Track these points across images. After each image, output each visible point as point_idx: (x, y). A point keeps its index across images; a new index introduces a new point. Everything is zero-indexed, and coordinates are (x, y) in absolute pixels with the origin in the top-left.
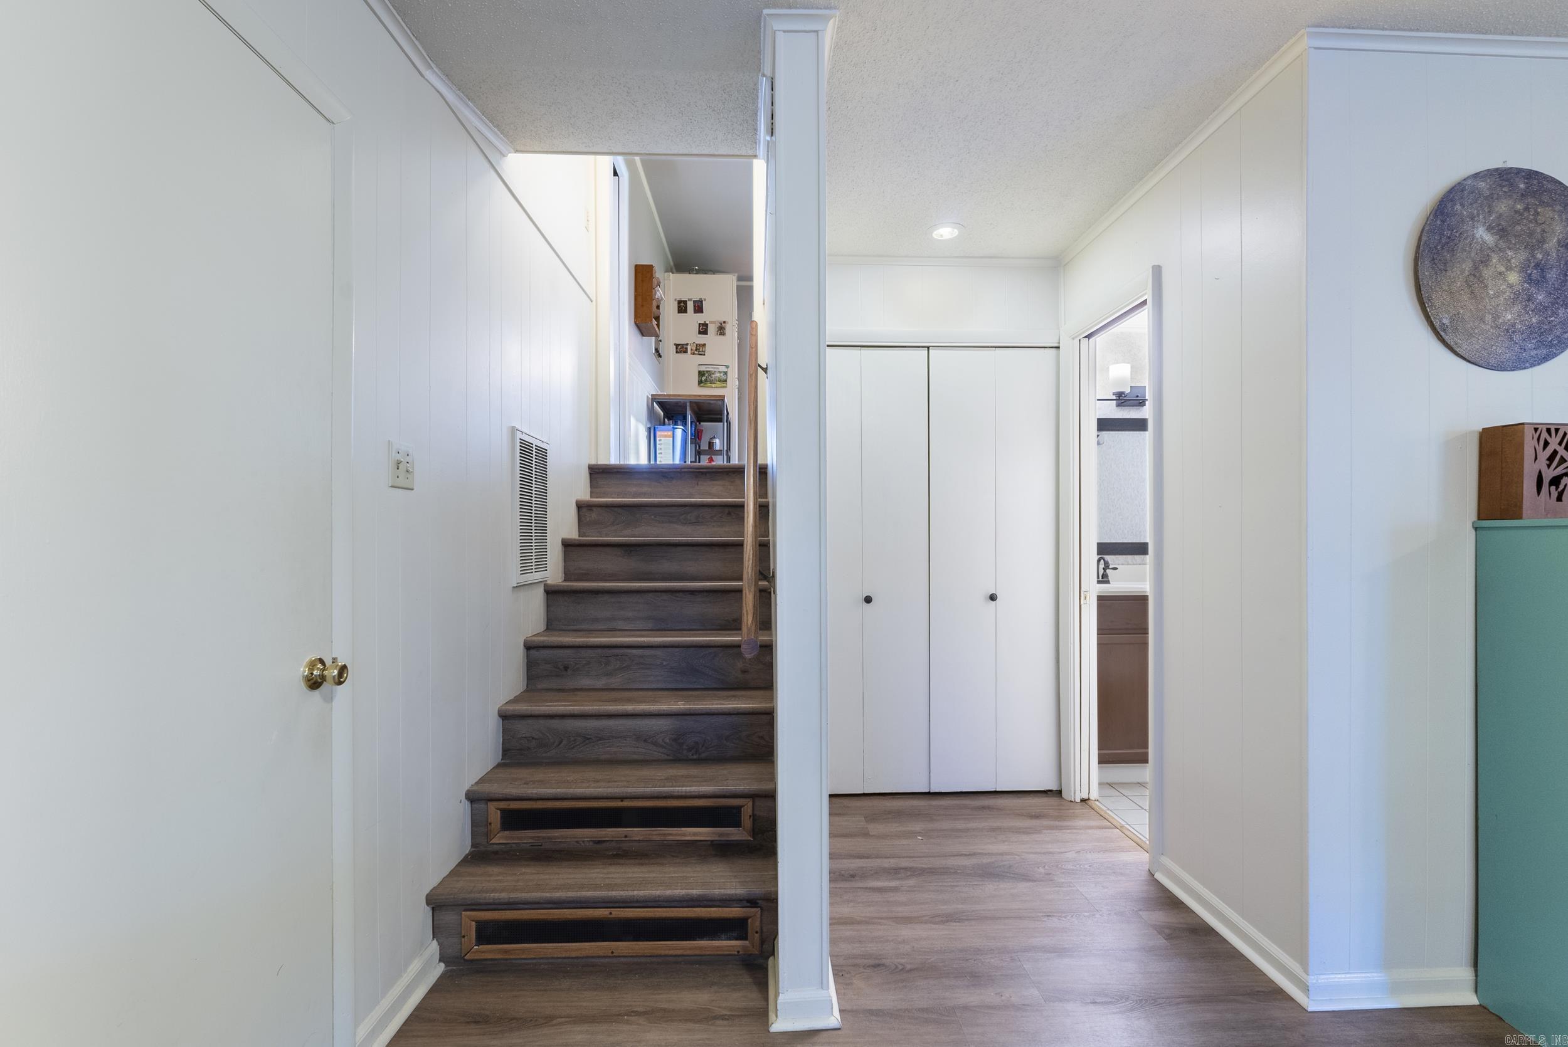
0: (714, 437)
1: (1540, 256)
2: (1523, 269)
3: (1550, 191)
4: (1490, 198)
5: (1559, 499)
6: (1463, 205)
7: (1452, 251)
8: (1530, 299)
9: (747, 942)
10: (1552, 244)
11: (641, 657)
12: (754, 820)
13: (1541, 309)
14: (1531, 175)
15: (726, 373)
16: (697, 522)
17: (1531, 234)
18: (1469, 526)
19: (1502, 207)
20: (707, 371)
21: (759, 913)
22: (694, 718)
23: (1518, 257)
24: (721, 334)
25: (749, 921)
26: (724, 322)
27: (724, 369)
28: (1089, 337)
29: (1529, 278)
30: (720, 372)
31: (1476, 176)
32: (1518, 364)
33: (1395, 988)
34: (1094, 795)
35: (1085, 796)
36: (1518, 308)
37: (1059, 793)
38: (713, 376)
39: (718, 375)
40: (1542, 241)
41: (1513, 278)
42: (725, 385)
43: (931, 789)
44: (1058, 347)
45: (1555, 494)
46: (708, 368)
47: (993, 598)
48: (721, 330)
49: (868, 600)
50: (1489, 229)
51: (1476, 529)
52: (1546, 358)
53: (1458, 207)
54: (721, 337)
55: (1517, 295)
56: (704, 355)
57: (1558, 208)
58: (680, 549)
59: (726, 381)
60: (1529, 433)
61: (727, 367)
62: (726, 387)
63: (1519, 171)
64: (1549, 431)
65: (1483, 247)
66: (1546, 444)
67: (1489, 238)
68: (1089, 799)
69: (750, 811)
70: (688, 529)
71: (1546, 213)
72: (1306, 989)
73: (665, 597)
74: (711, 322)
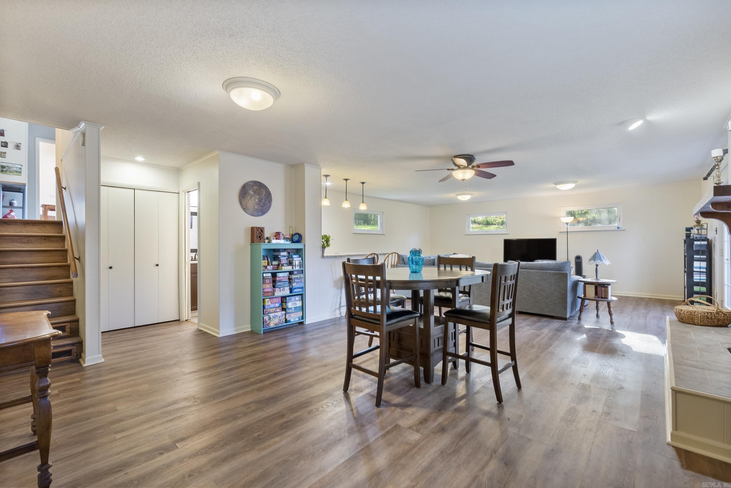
0: (13, 200)
1: (261, 197)
2: (258, 199)
3: (263, 186)
4: (252, 186)
5: (260, 240)
6: (248, 187)
7: (246, 195)
8: (260, 204)
9: (71, 356)
10: (263, 195)
11: (11, 290)
12: (71, 329)
13: (262, 206)
14: (259, 183)
15: (20, 169)
16: (28, 242)
17: (260, 193)
18: (249, 244)
19: (255, 188)
20: (7, 166)
21: (76, 348)
22: (42, 305)
23: (257, 197)
24: (17, 149)
25: (72, 350)
26: (20, 144)
27: (20, 167)
28: (188, 192)
29: (259, 201)
30: (17, 168)
31: (250, 182)
32: (258, 216)
33: (236, 330)
34: (190, 318)
35: (187, 319)
36: (258, 205)
37: (179, 320)
38: (11, 169)
39: (15, 169)
40: (262, 194)
41: (257, 200)
42: (20, 174)
43: (135, 325)
44: (179, 193)
45: (259, 239)
46: (8, 165)
47: (157, 265)
48: (18, 147)
49: (111, 268)
50: (252, 191)
51: (251, 245)
52: (262, 215)
53: (247, 187)
54: (18, 150)
55: (257, 203)
56: (5, 158)
57: (264, 189)
58: (21, 253)
59: (20, 172)
60: (255, 228)
61: (21, 165)
62: (21, 175)
63: (258, 182)
64: (259, 228)
65: (251, 194)
66: (258, 230)
67: (252, 193)
68: (188, 320)
69: (69, 327)
70: (23, 245)
71: (262, 190)
72: (218, 333)
73: (18, 270)
74: (10, 142)
